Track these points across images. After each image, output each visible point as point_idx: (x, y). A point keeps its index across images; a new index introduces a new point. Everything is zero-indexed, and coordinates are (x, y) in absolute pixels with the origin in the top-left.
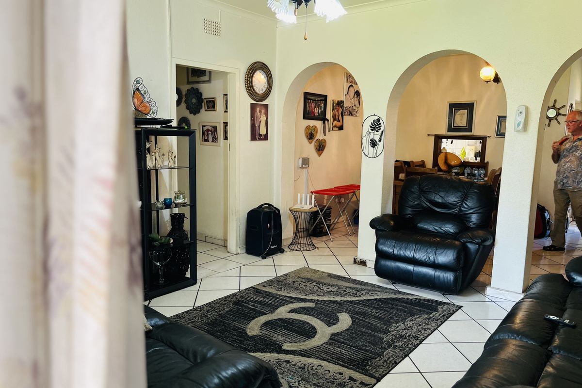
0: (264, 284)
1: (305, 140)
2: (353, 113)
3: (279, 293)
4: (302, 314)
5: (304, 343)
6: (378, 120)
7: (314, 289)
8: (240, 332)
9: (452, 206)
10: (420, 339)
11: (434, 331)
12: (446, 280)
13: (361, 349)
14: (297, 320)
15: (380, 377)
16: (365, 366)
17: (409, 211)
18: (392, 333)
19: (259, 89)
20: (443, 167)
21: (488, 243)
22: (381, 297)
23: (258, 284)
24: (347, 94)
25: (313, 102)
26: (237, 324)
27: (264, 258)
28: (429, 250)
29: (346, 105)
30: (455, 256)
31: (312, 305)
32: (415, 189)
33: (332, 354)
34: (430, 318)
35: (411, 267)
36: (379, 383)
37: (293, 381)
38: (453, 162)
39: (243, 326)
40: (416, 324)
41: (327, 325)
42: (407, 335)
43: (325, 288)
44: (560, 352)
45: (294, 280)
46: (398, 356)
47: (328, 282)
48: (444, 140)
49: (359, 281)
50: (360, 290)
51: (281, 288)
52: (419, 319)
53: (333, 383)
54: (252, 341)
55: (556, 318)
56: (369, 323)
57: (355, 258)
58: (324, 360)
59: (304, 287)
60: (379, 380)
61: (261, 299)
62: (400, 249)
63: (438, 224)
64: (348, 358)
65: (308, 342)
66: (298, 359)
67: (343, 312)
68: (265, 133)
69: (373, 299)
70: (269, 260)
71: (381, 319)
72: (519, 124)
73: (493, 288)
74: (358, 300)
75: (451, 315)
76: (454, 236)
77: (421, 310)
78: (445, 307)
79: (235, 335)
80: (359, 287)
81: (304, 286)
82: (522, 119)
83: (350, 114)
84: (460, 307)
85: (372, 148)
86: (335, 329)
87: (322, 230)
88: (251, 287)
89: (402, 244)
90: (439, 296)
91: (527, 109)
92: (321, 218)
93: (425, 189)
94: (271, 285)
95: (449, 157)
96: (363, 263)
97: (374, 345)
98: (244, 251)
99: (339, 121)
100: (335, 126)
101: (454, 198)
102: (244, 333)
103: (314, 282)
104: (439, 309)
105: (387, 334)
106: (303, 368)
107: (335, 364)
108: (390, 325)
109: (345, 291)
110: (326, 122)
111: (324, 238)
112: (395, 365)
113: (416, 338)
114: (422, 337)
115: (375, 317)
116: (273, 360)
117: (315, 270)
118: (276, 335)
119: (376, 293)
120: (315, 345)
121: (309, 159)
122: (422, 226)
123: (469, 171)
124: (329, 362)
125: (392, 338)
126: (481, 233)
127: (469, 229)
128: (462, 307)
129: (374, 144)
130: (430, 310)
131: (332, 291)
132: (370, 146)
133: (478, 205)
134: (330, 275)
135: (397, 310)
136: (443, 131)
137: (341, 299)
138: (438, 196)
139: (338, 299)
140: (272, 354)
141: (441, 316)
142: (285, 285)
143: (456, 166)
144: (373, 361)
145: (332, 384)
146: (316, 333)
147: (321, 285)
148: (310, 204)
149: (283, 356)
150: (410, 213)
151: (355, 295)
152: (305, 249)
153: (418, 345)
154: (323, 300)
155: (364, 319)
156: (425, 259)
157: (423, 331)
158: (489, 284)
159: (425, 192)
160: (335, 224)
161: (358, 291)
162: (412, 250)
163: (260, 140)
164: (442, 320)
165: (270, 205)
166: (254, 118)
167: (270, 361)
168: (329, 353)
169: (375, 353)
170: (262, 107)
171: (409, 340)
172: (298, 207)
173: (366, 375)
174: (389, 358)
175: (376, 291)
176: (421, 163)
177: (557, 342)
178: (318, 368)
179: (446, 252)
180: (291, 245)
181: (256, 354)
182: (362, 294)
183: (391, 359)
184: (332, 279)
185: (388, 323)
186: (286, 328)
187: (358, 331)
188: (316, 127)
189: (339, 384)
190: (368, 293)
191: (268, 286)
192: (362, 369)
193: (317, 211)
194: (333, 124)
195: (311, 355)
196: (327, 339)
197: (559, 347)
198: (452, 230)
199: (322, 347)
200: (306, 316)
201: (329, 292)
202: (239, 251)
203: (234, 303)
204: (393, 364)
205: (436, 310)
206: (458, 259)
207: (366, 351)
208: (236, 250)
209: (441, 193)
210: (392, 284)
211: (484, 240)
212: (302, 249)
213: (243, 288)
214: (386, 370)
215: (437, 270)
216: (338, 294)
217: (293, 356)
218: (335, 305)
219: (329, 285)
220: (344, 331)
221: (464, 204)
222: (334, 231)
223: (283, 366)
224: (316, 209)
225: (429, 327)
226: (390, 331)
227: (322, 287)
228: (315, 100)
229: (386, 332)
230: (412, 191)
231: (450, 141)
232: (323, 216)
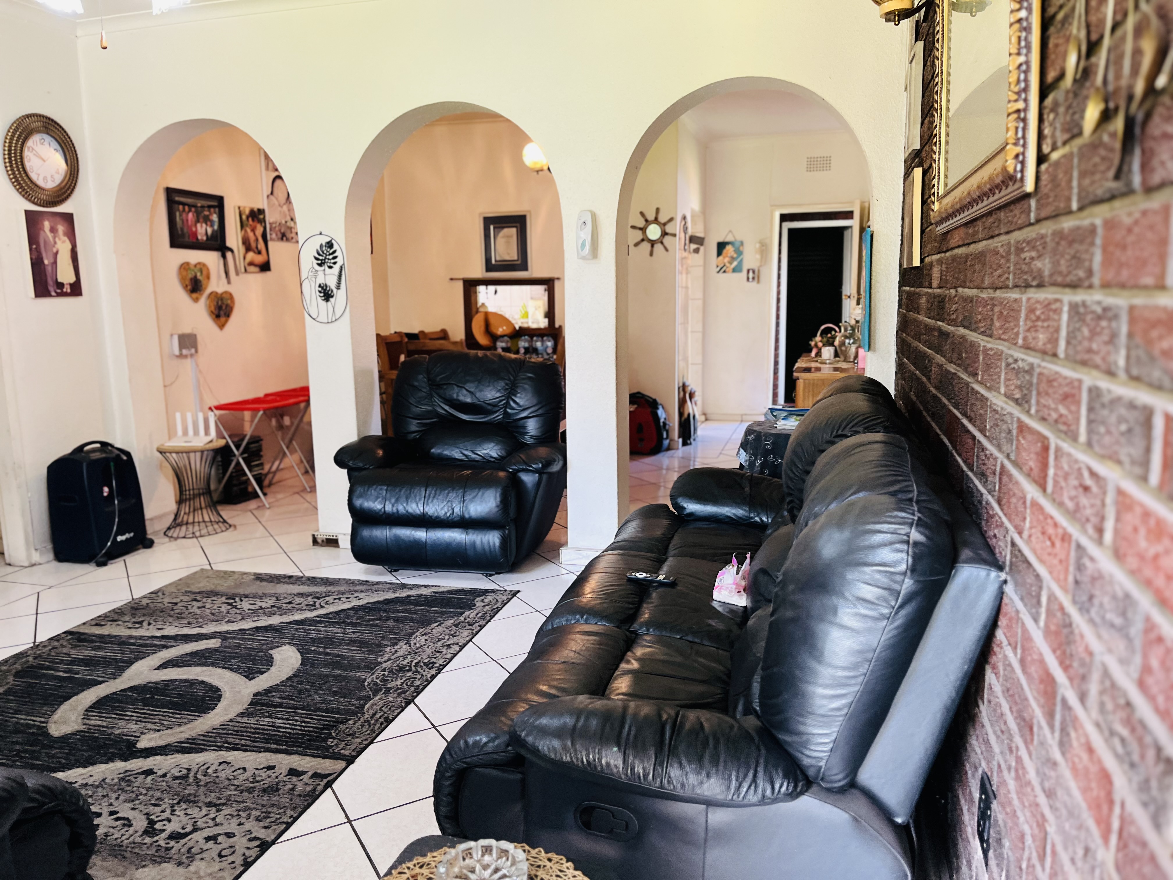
0: (98, 622)
1: (182, 296)
2: (289, 235)
3: (134, 633)
4: (189, 666)
5: (189, 726)
6: (330, 245)
7: (222, 610)
8: (33, 734)
9: (489, 407)
10: (437, 665)
11: (465, 645)
12: (487, 548)
13: (319, 710)
14: (176, 680)
15: (354, 754)
16: (325, 740)
17: (414, 426)
18: (384, 666)
19: (45, 178)
20: (482, 339)
21: (556, 468)
22: (366, 601)
23: (84, 624)
24: (272, 193)
25: (190, 211)
26: (24, 717)
27: (102, 564)
28: (452, 495)
29: (270, 218)
30: (498, 499)
31: (214, 643)
32: (421, 380)
33: (253, 733)
34: (459, 623)
35: (420, 534)
36: (352, 766)
37: (158, 809)
38: (500, 330)
39: (38, 719)
40: (432, 639)
41: (247, 677)
42: (413, 664)
43: (246, 605)
44: (648, 630)
45: (174, 601)
46: (393, 706)
47: (254, 591)
48: (481, 289)
49: (322, 579)
50: (324, 595)
51: (141, 623)
52: (440, 629)
53: (250, 790)
54: (61, 748)
55: (644, 575)
56: (338, 656)
57: (314, 535)
58: (235, 749)
59: (199, 611)
60: (350, 761)
61: (89, 653)
62: (397, 500)
63: (469, 445)
64: (289, 733)
65: (200, 720)
66: (173, 761)
67: (284, 644)
68: (72, 279)
69: (348, 609)
70: (115, 568)
71: (361, 644)
72: (583, 245)
73: (572, 548)
74: (317, 617)
75: (498, 610)
76: (498, 464)
77: (442, 611)
78: (489, 598)
79: (17, 743)
80: (322, 589)
81: (199, 608)
82: (586, 235)
83: (283, 237)
84: (515, 593)
85: (324, 303)
86: (263, 682)
87: (246, 488)
88: (64, 633)
89: (400, 491)
90: (479, 579)
91: (594, 216)
92: (238, 463)
93: (438, 379)
94: (116, 621)
95: (492, 321)
96: (332, 542)
97: (345, 696)
98: (51, 556)
99: (259, 253)
100: (251, 264)
101: (493, 393)
102: (41, 735)
103: (222, 596)
104: (478, 604)
105: (372, 669)
106: (185, 777)
107: (260, 752)
108: (380, 651)
109: (290, 603)
110: (229, 255)
111: (252, 504)
112: (386, 724)
113: (429, 665)
114: (441, 661)
115: (352, 642)
116: (111, 777)
117: (225, 572)
118: (122, 724)
119: (356, 595)
120: (216, 723)
121: (195, 336)
122: (439, 451)
123: (527, 345)
124: (245, 751)
125: (383, 675)
126: (543, 451)
127: (523, 446)
128: (519, 591)
129: (327, 294)
130: (461, 608)
131: (261, 608)
132: (319, 298)
133: (535, 402)
134: (259, 578)
135: (396, 620)
136: (478, 271)
137: (282, 621)
138: (465, 392)
139: (275, 620)
140: (111, 765)
141: (479, 615)
142: (151, 615)
143: (503, 336)
144: (342, 727)
145: (250, 793)
146: (219, 698)
147: (237, 599)
148: (207, 432)
149: (137, 764)
150: (417, 429)
151: (312, 607)
152: (204, 532)
153: (433, 677)
154: (241, 630)
155: (328, 650)
156: (446, 513)
157: (444, 650)
158: (565, 544)
159: (439, 386)
160: (275, 473)
161: (318, 598)
162: (420, 499)
163: (59, 295)
164: (482, 623)
165: (104, 444)
166: (38, 245)
167: (104, 780)
168: (248, 732)
169: (348, 712)
170: (58, 219)
171: (417, 671)
172: (178, 442)
173: (324, 757)
174: (374, 714)
175: (356, 591)
176: (442, 335)
177: (646, 616)
178: (221, 768)
179: (483, 494)
180: (169, 529)
181: (69, 773)
182: (327, 603)
183: (378, 716)
184: (264, 583)
185: (377, 648)
186: (146, 703)
187: (314, 675)
188: (204, 265)
189: (265, 790)
190: (339, 599)
191: (109, 623)
192: (318, 749)
193: (227, 447)
194: (244, 258)
195: (204, 745)
196: (246, 706)
197: (648, 624)
198: (494, 454)
199: (230, 723)
200: (199, 669)
201: (255, 611)
202: (36, 557)
203: (18, 674)
204: (382, 724)
205: (471, 606)
206: (504, 502)
207: (327, 711)
208: (29, 556)
209: (468, 384)
210: (390, 572)
211: (548, 463)
212: (198, 534)
213: (43, 637)
214: (366, 739)
215: (470, 530)
216: (275, 610)
217: (163, 757)
218: (267, 634)
219: (254, 596)
220: (283, 682)
221: (512, 403)
222: (273, 488)
223: (136, 784)
224: (222, 443)
225: (455, 640)
226: (381, 663)
227: (239, 602)
228: (195, 206)
229: (371, 667)
230: (413, 386)
231: (492, 288)
232: (244, 459)
